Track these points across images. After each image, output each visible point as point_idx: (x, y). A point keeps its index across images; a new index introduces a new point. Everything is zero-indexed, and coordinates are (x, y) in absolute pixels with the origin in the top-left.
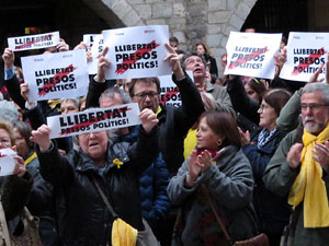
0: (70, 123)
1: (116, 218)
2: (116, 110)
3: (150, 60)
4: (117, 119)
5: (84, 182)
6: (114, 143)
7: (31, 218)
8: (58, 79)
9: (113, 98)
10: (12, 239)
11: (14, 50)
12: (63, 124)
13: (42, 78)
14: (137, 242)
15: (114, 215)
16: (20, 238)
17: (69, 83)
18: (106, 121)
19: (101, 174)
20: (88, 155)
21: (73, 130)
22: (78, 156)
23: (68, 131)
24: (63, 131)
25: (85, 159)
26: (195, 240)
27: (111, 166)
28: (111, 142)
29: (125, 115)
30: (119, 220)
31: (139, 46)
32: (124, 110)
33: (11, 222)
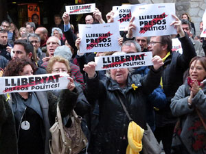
0: (109, 62)
1: (131, 121)
2: (138, 56)
3: (161, 25)
4: (138, 61)
5: (112, 97)
6: (132, 74)
7: (77, 116)
8: (100, 40)
9: (130, 46)
10: (64, 129)
11: (69, 14)
12: (104, 62)
13: (90, 38)
14: (143, 136)
15: (130, 119)
16: (69, 129)
17: (107, 43)
18: (131, 62)
19: (123, 93)
20: (115, 81)
21: (110, 66)
22: (109, 81)
23: (107, 66)
24: (104, 66)
25: (113, 83)
26: (189, 138)
27: (130, 88)
28: (130, 74)
29: (143, 59)
30: (133, 122)
31: (155, 16)
32: (143, 56)
33: (64, 119)
